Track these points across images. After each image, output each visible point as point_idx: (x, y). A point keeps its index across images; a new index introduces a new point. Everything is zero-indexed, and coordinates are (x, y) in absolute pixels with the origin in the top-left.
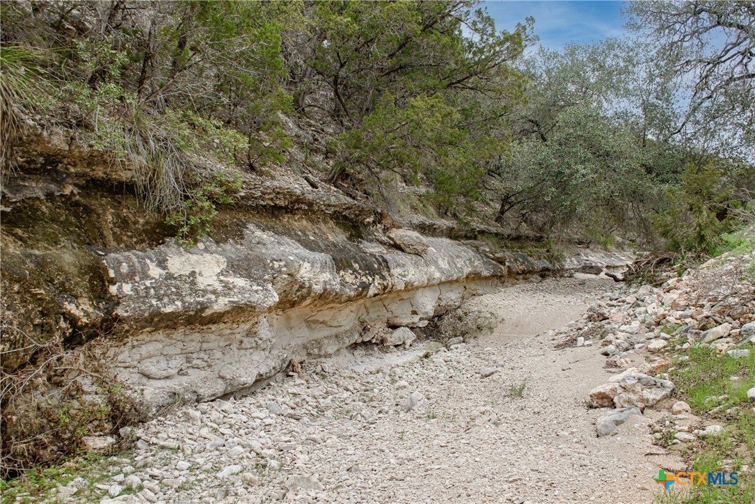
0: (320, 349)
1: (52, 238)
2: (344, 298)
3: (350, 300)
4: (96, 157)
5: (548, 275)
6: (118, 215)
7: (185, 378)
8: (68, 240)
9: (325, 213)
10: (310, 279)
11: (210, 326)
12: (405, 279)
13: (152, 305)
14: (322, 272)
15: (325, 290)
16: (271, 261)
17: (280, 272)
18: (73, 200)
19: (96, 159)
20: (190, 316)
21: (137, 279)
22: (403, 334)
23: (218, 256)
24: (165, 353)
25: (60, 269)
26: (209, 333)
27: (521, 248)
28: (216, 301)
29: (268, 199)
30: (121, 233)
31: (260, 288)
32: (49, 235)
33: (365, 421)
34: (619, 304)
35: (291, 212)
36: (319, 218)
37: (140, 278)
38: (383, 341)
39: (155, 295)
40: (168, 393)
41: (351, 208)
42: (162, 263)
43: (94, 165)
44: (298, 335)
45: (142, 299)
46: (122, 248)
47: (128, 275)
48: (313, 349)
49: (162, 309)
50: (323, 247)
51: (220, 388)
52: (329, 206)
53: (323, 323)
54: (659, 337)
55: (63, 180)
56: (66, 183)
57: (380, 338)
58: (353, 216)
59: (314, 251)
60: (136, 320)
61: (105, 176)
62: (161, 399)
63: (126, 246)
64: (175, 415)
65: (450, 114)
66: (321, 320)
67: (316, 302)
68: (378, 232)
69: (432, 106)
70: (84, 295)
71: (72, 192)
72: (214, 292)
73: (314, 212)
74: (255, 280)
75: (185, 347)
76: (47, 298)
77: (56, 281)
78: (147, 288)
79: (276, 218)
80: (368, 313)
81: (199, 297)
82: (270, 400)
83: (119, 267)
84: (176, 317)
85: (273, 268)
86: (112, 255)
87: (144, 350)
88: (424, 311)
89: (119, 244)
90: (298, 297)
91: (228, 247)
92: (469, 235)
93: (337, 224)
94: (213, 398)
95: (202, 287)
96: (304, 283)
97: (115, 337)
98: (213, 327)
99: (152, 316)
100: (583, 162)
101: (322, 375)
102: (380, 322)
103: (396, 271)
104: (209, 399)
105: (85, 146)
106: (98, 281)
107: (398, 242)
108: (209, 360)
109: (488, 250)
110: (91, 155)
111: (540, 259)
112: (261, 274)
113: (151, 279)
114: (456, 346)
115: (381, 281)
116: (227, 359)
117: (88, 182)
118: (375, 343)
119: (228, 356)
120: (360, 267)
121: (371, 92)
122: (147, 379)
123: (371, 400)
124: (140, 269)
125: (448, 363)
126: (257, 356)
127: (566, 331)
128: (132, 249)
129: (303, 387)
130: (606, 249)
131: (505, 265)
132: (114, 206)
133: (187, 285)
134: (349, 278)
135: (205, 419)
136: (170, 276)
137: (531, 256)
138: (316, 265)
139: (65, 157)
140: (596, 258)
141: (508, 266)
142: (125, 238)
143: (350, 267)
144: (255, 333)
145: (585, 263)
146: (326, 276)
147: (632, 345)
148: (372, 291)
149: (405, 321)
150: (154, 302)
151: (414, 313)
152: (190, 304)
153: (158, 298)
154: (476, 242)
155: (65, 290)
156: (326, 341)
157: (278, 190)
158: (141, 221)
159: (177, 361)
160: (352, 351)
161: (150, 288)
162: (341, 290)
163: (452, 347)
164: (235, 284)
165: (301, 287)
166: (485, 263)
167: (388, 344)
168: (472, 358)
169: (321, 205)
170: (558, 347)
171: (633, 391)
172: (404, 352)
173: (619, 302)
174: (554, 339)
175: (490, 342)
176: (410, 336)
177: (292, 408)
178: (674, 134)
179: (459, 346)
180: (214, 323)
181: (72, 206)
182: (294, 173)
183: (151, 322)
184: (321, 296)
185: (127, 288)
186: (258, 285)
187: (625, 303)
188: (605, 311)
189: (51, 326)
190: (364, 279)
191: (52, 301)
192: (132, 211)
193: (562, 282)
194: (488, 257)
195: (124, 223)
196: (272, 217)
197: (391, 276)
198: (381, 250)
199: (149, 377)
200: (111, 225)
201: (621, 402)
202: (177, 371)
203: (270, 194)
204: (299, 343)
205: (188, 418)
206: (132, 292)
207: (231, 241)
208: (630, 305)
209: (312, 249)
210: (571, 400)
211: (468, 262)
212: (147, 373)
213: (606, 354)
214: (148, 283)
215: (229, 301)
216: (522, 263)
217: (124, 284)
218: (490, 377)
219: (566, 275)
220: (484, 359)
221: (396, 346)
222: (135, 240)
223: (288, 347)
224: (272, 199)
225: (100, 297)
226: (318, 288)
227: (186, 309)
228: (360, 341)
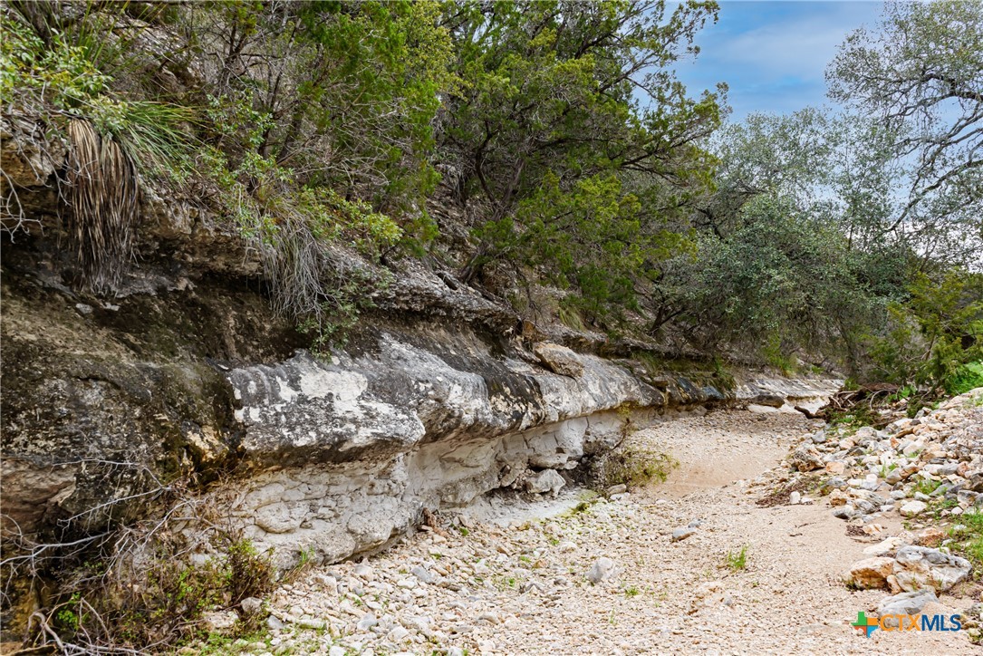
0: (455, 496)
1: (169, 347)
2: (497, 430)
3: (502, 432)
4: (221, 243)
5: (716, 407)
6: (241, 319)
7: (308, 533)
8: (186, 349)
9: (464, 321)
10: (460, 407)
11: (344, 464)
12: (558, 408)
13: (283, 437)
14: (474, 397)
15: (476, 420)
16: (416, 383)
17: (426, 396)
18: (190, 297)
19: (220, 246)
20: (325, 451)
21: (266, 402)
22: (550, 479)
23: (357, 375)
24: (286, 498)
25: (182, 388)
26: (339, 473)
27: (681, 370)
28: (357, 432)
29: (403, 302)
30: (245, 342)
31: (406, 417)
32: (165, 343)
33: (542, 595)
34: (829, 449)
35: (428, 319)
36: (458, 327)
37: (270, 401)
38: (526, 487)
39: (286, 423)
40: (292, 552)
41: (495, 315)
42: (294, 383)
43: (216, 254)
44: (431, 478)
45: (271, 429)
46: (247, 361)
47: (256, 397)
48: (447, 496)
49: (295, 442)
50: (468, 365)
51: (349, 545)
52: (470, 311)
53: (458, 462)
54: (912, 497)
55: (177, 271)
56: (181, 276)
57: (522, 483)
58: (494, 325)
59: (461, 370)
60: (263, 456)
61: (225, 268)
62: (285, 561)
63: (252, 359)
64: (304, 582)
65: (628, 202)
66: (457, 458)
67: (461, 436)
68: (518, 346)
69: (607, 192)
70: (209, 423)
71: (187, 287)
72: (354, 421)
73: (452, 320)
74: (399, 406)
75: (310, 492)
76: (171, 426)
77: (178, 404)
78: (277, 414)
79: (410, 325)
80: (506, 449)
81: (336, 426)
82: (413, 563)
83: (246, 386)
84: (309, 453)
85: (418, 391)
86: (238, 370)
87: (265, 494)
88: (572, 449)
89: (243, 356)
90: (444, 429)
91: (365, 363)
92: (620, 352)
93: (478, 334)
94: (341, 559)
95: (340, 415)
96: (453, 412)
97: (235, 477)
98: (347, 466)
99: (282, 450)
100: (776, 266)
101: (462, 530)
102: (520, 462)
103: (549, 397)
104: (337, 560)
105: (211, 230)
106: (223, 402)
107: (548, 360)
108: (337, 508)
109: (644, 372)
110: (215, 242)
111: (706, 385)
112: (406, 398)
113: (282, 403)
114: (618, 496)
115: (534, 410)
116: (356, 508)
117: (205, 274)
118: (516, 489)
119: (357, 504)
120: (512, 391)
121: (520, 170)
122: (264, 533)
123: (537, 566)
124: (269, 389)
125: (615, 518)
126: (390, 504)
127: (764, 482)
128: (258, 363)
129: (444, 545)
130: (785, 375)
131: (665, 392)
132: (237, 307)
133: (323, 412)
134: (502, 406)
135: (342, 588)
136: (303, 400)
137: (695, 381)
138: (467, 389)
139: (183, 242)
140: (774, 386)
141: (669, 393)
142: (250, 349)
143: (502, 391)
144: (389, 474)
145: (761, 392)
146: (478, 403)
147: (877, 505)
148: (525, 422)
149: (551, 461)
150: (285, 432)
151: (560, 451)
152: (326, 435)
153: (290, 427)
154: (630, 362)
155: (189, 417)
156: (462, 485)
157: (415, 291)
158: (268, 327)
159: (301, 510)
160: (488, 499)
161: (280, 414)
162: (494, 420)
163: (613, 497)
164: (379, 410)
165: (450, 416)
166: (642, 389)
167: (532, 491)
168: (644, 513)
169: (462, 310)
170: (761, 503)
171: (918, 569)
172: (552, 502)
173: (829, 446)
174: (750, 493)
175: (662, 492)
176: (560, 481)
177: (443, 575)
178: (886, 231)
179: (622, 496)
180: (349, 461)
181: (188, 306)
182: (426, 268)
183: (279, 459)
184: (469, 429)
185: (255, 414)
186: (404, 413)
187: (838, 448)
188: (817, 458)
189: (174, 463)
190: (517, 408)
191: (176, 430)
192: (258, 314)
193: (734, 416)
194: (645, 381)
195: (248, 329)
196: (405, 325)
197: (544, 403)
198: (528, 369)
199: (266, 530)
200: (233, 332)
201: (900, 583)
202: (300, 522)
203: (405, 295)
204: (433, 487)
205: (322, 587)
206: (260, 420)
207: (367, 355)
208: (846, 452)
209: (457, 368)
210: (822, 577)
211: (622, 387)
212: (266, 525)
213: (843, 517)
214: (278, 407)
215: (372, 433)
216: (686, 390)
217: (251, 408)
218: (686, 540)
219: (738, 407)
220: (662, 515)
221: (543, 494)
222: (261, 351)
223: (421, 493)
224: (407, 302)
225: (224, 426)
226: (468, 418)
227: (321, 442)
228: (497, 486)
